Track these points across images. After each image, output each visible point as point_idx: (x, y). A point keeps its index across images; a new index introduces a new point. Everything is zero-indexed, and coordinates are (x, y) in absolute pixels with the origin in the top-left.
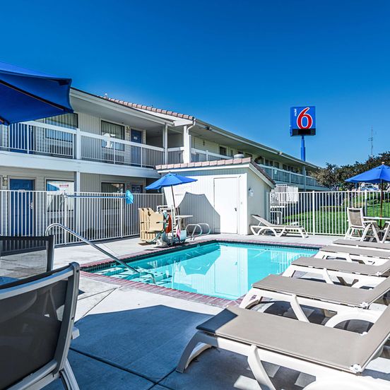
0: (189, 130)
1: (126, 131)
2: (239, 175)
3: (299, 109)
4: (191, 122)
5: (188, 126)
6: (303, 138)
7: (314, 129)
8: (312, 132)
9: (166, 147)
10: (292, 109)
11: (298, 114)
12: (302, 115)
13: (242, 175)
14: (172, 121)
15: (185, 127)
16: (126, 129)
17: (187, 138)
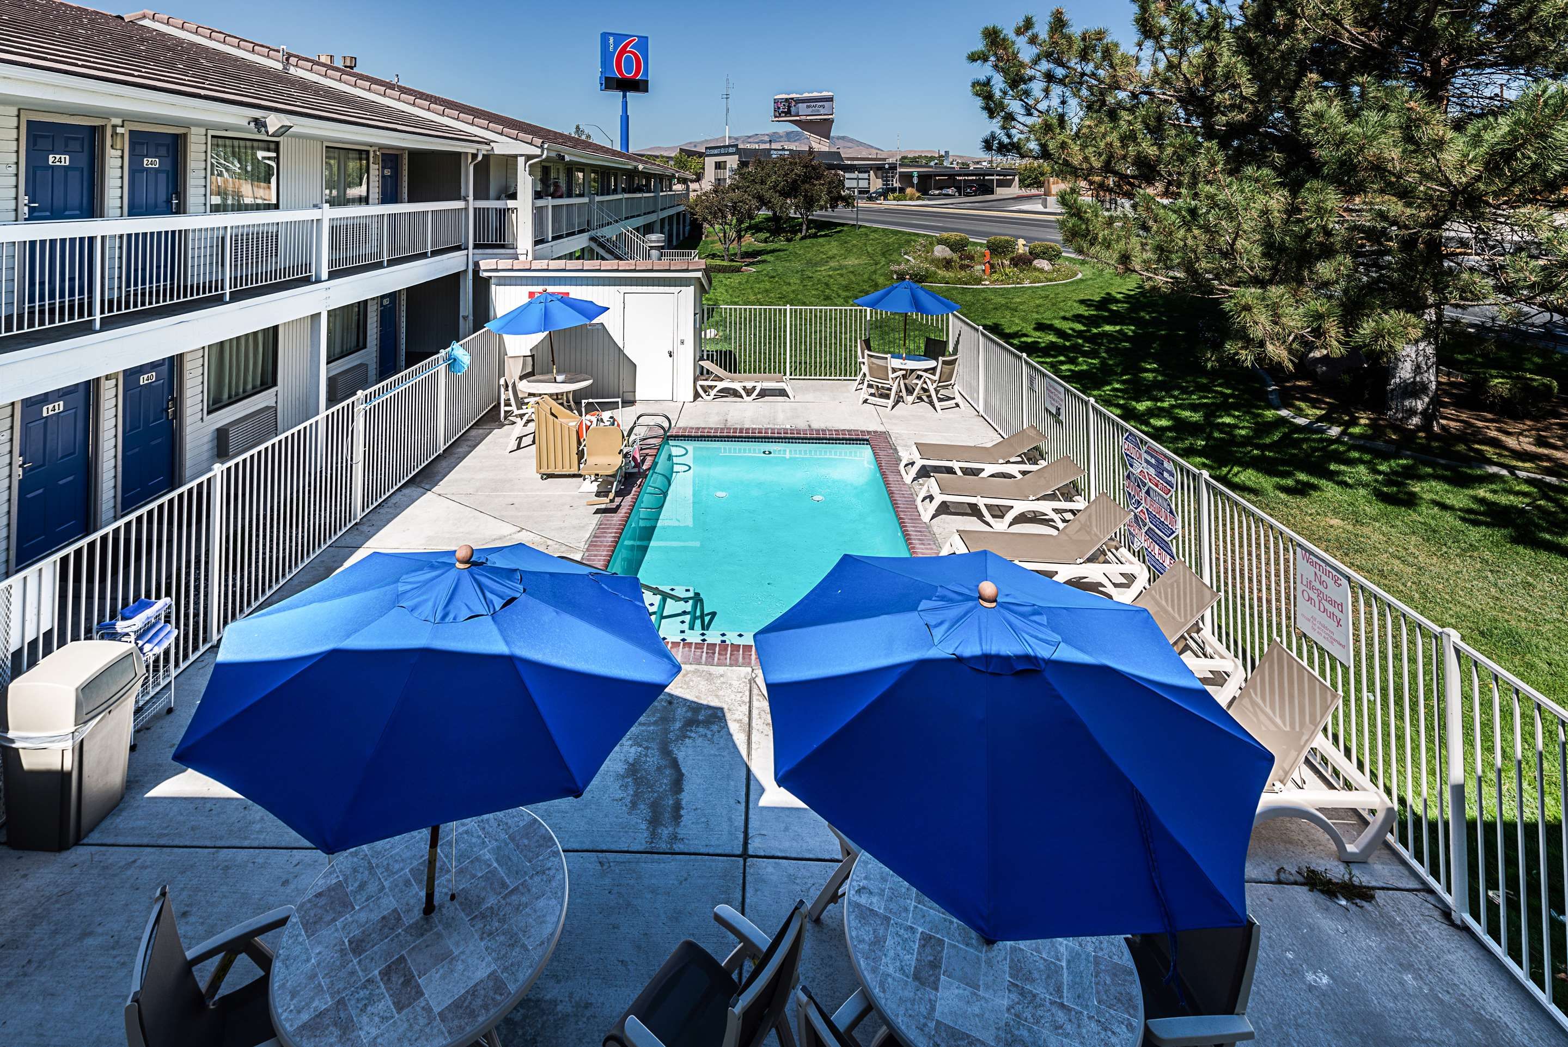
0: (530, 166)
1: (371, 160)
2: (678, 289)
3: (619, 37)
4: (538, 152)
5: (529, 157)
6: (625, 96)
7: (646, 82)
8: (641, 86)
9: (471, 198)
10: (605, 36)
11: (615, 48)
12: (623, 51)
13: (683, 288)
14: (487, 143)
15: (521, 160)
16: (372, 154)
17: (525, 183)
